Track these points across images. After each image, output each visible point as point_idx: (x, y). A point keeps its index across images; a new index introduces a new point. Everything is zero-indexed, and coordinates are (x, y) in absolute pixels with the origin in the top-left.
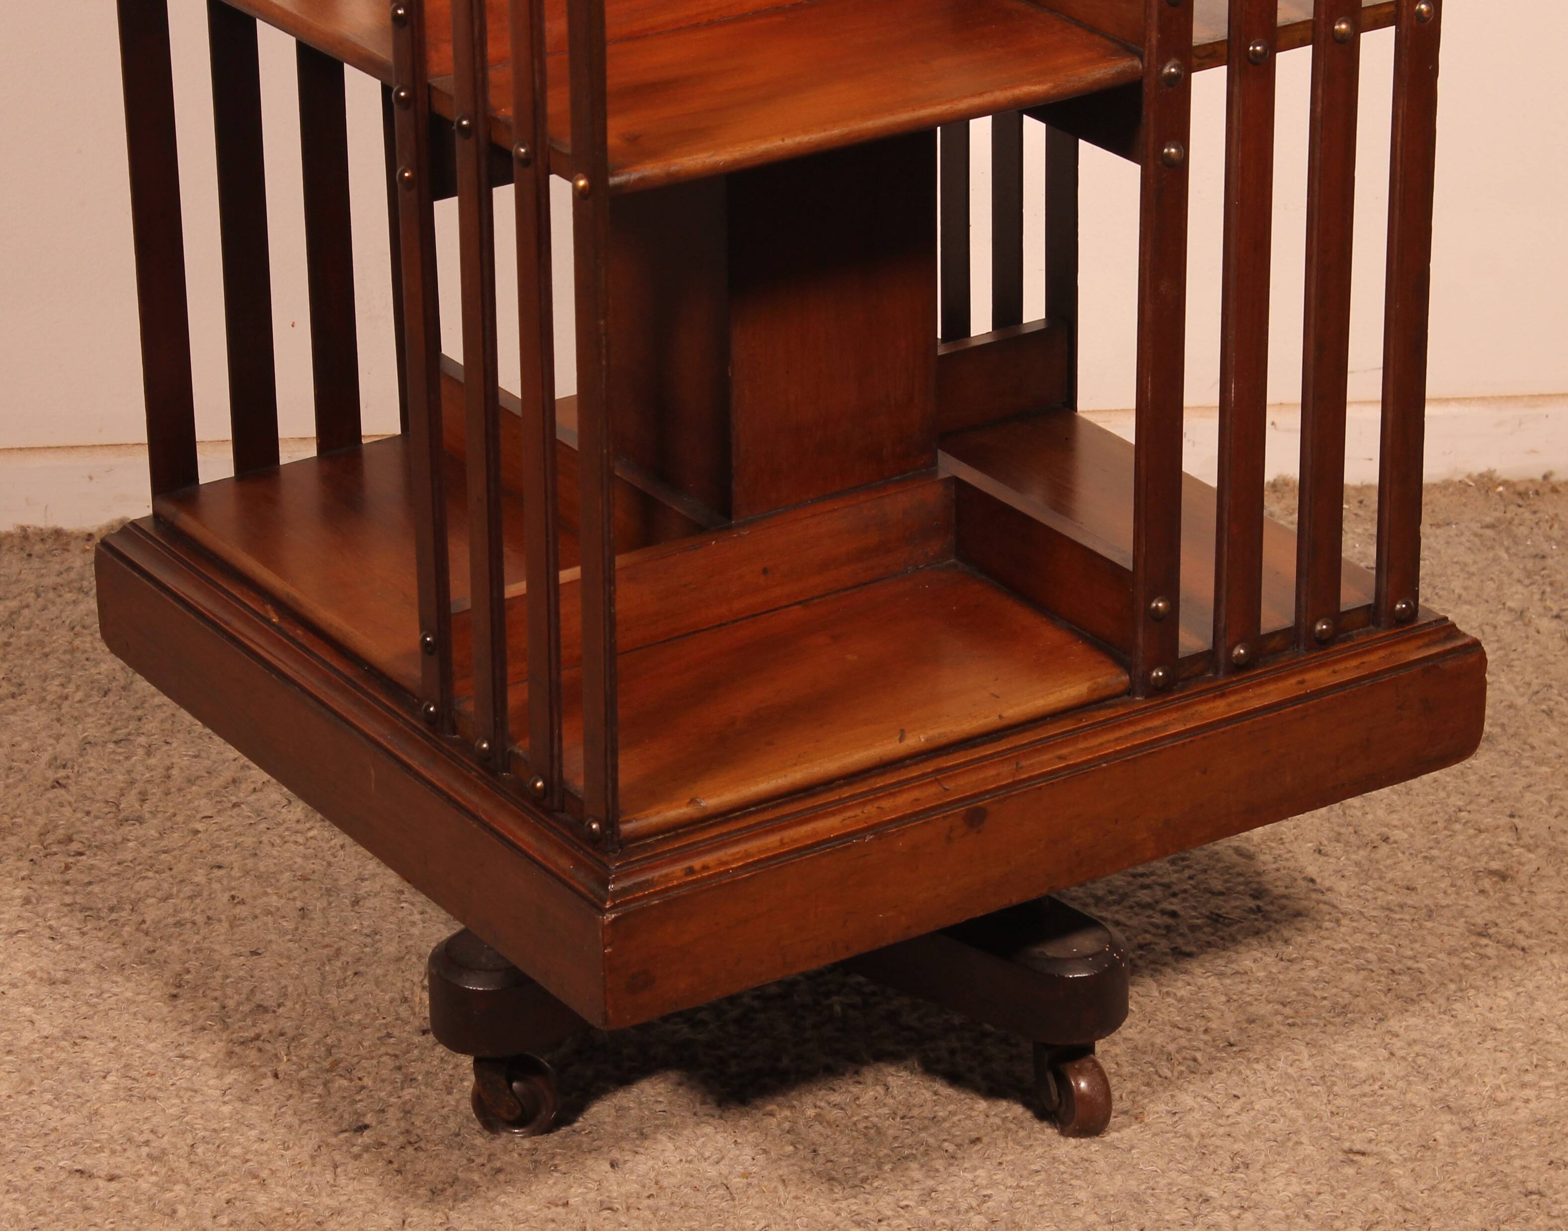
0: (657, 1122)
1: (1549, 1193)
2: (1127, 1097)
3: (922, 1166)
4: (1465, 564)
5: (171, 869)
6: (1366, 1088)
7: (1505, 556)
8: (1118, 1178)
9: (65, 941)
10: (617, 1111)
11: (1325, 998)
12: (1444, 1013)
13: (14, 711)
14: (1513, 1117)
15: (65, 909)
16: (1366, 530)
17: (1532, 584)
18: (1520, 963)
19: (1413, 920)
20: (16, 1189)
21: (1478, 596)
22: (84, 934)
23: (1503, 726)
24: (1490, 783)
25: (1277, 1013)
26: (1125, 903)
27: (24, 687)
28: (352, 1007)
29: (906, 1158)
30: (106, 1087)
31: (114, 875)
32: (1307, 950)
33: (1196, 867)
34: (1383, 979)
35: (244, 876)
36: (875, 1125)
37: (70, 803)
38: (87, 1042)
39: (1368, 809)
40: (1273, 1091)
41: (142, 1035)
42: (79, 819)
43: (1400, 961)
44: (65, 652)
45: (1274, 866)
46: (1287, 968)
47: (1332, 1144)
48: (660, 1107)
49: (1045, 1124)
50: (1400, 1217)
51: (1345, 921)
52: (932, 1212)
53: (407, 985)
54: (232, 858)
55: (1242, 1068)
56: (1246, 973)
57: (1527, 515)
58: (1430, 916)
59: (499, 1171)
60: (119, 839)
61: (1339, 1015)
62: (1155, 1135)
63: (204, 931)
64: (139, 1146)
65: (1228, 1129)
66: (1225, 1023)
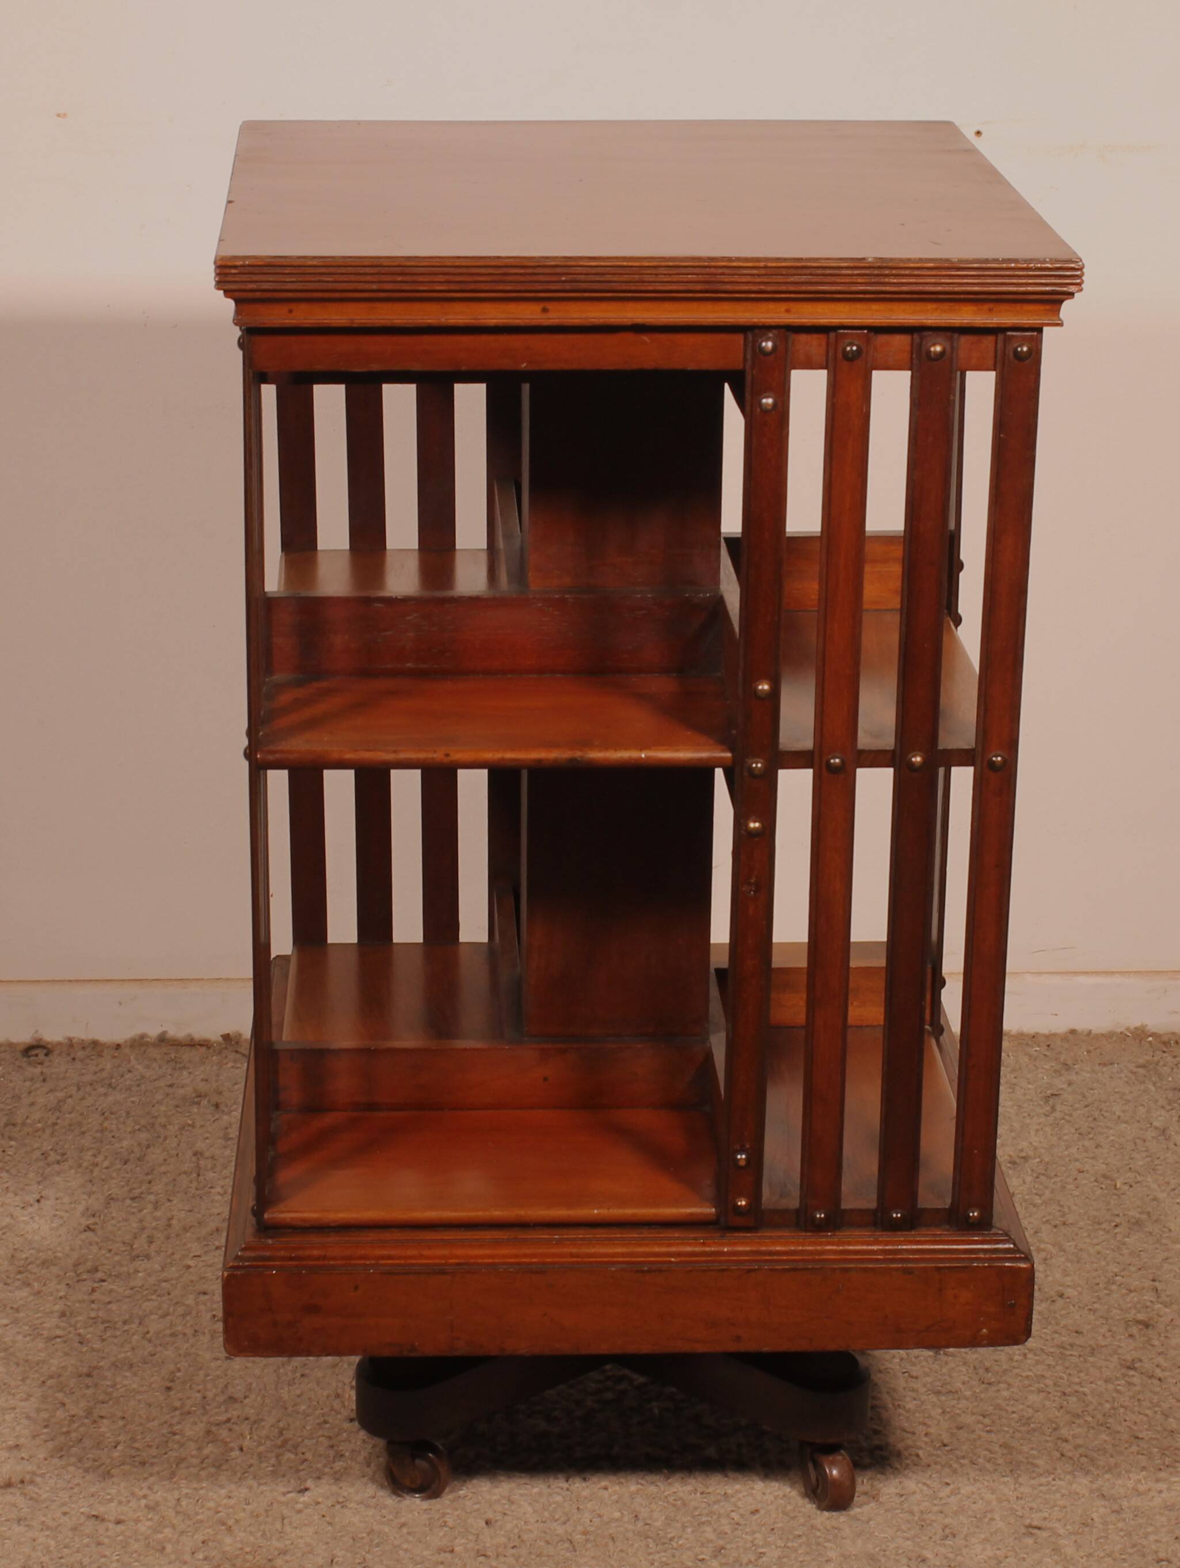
2: (867, 1482)
3: (715, 1530)
4: (1124, 1094)
5: (169, 1294)
7: (1153, 1089)
8: (859, 1542)
9: (90, 1344)
11: (1014, 1412)
12: (1102, 1425)
13: (59, 1173)
14: (1149, 1504)
15: (91, 1321)
16: (1052, 1066)
17: (1172, 1109)
18: (1157, 1389)
19: (1080, 1356)
20: (48, 1528)
25: (979, 1422)
27: (66, 1156)
28: (298, 1400)
29: (704, 1523)
30: (116, 1454)
31: (128, 1297)
32: (1002, 1376)
34: (1057, 1399)
36: (681, 1499)
37: (97, 1243)
38: (104, 1420)
39: (1048, 1273)
40: (975, 1480)
41: (144, 1416)
42: (103, 1255)
43: (1070, 1386)
44: (97, 1131)
46: (987, 1389)
47: (1017, 1521)
51: (1030, 1356)
55: (952, 1463)
56: (956, 1392)
57: (1169, 1059)
58: (1092, 1353)
59: (403, 1525)
60: (131, 1271)
61: (1024, 1425)
62: (886, 1511)
63: (192, 1341)
64: (139, 1499)
65: (940, 1508)
66: (940, 1429)
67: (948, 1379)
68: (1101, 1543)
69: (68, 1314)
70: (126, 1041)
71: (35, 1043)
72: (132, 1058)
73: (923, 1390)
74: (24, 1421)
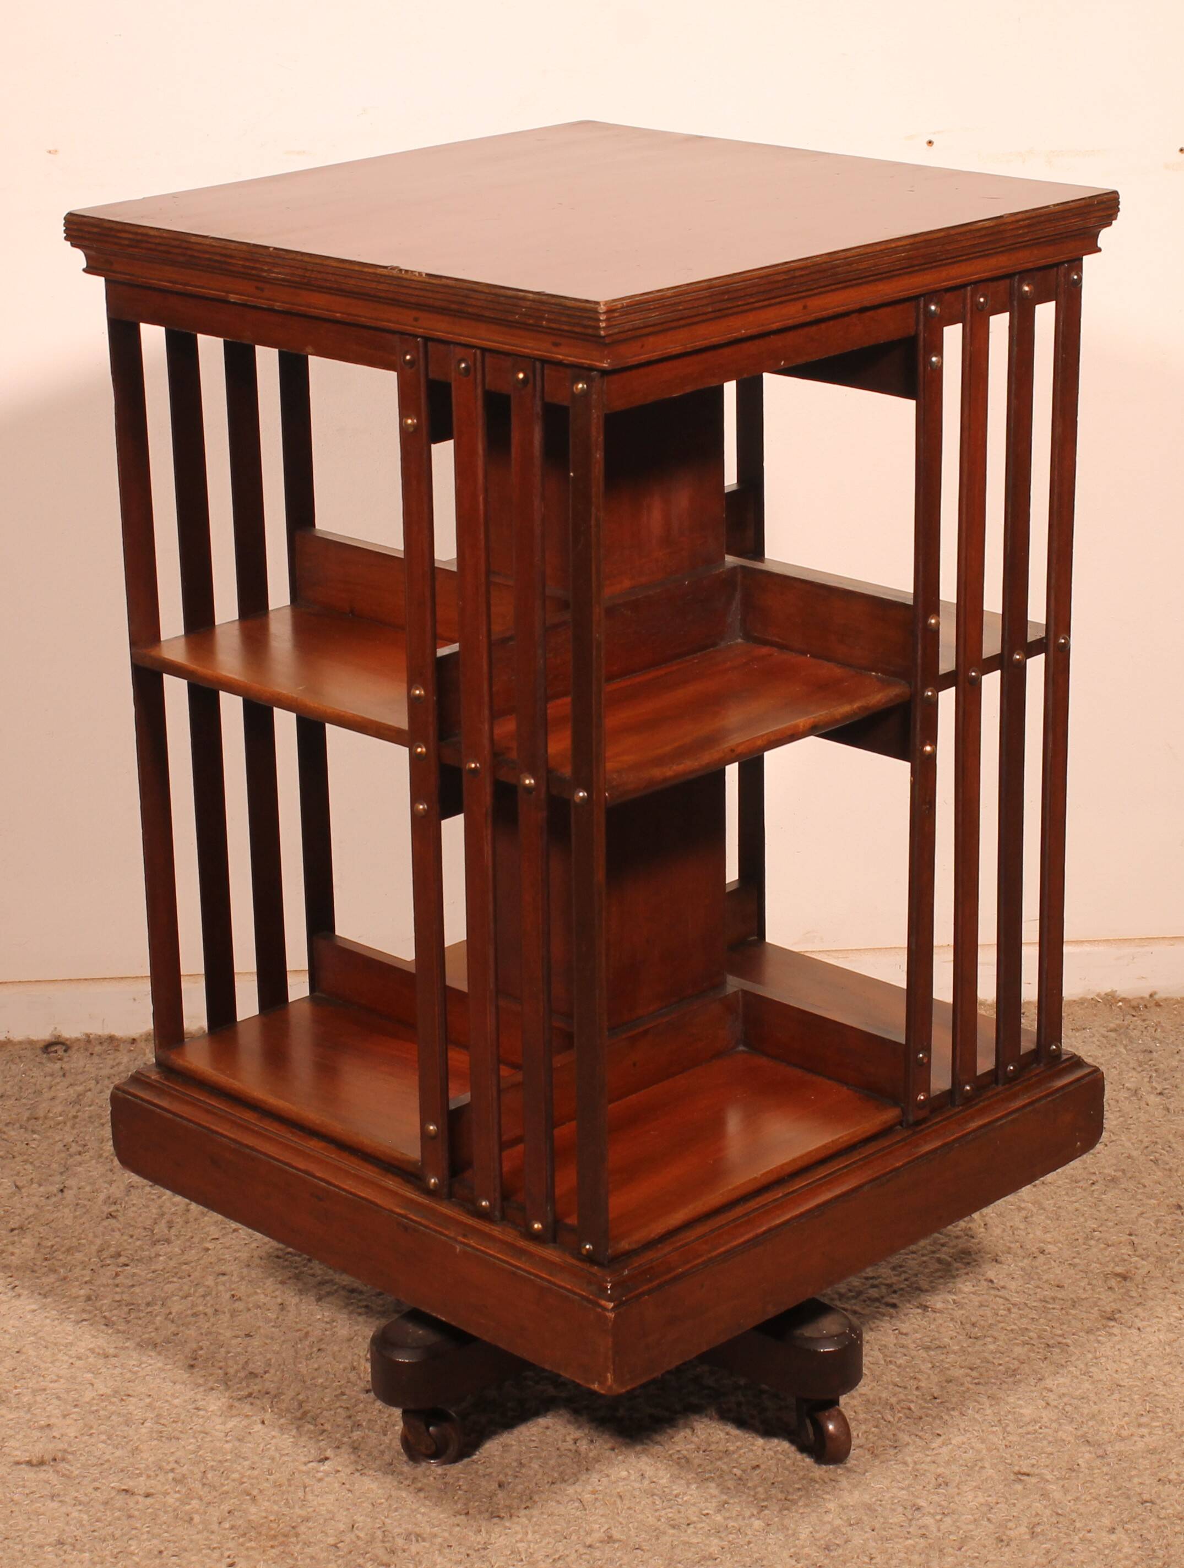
0: (531, 1455)
1: (1158, 1501)
3: (718, 1485)
5: (189, 1276)
6: (1030, 1428)
9: (115, 1326)
10: (503, 1447)
11: (1000, 1365)
12: (1084, 1374)
13: (80, 1164)
14: (1133, 1448)
15: (116, 1304)
17: (1143, 1071)
18: (1137, 1338)
19: (1062, 1309)
20: (81, 1503)
22: (128, 1322)
23: (1123, 1171)
24: (1115, 1212)
25: (967, 1375)
26: (862, 1298)
27: (87, 1147)
28: (316, 1374)
29: (707, 1479)
30: (144, 1430)
31: (150, 1280)
33: (910, 1272)
34: (1040, 1350)
35: (241, 1280)
36: (685, 1457)
37: (119, 1230)
38: (131, 1399)
39: (1029, 1230)
40: (965, 1430)
41: (169, 1393)
42: (125, 1241)
43: (1053, 1338)
46: (974, 1343)
47: (1006, 1468)
48: (533, 1444)
49: (805, 1455)
50: (1054, 1520)
51: (1013, 1310)
52: (726, 1519)
53: (356, 1357)
54: (232, 1268)
55: (943, 1414)
56: (945, 1347)
57: (1139, 1022)
58: (1074, 1306)
60: (153, 1255)
61: (1010, 1377)
62: (882, 1462)
64: (167, 1473)
65: (933, 1458)
66: (931, 1382)
67: (937, 1335)
68: (1087, 1487)
69: (93, 1298)
70: (141, 1036)
71: (53, 1040)
72: (147, 1051)
73: (912, 1346)
74: (56, 1402)
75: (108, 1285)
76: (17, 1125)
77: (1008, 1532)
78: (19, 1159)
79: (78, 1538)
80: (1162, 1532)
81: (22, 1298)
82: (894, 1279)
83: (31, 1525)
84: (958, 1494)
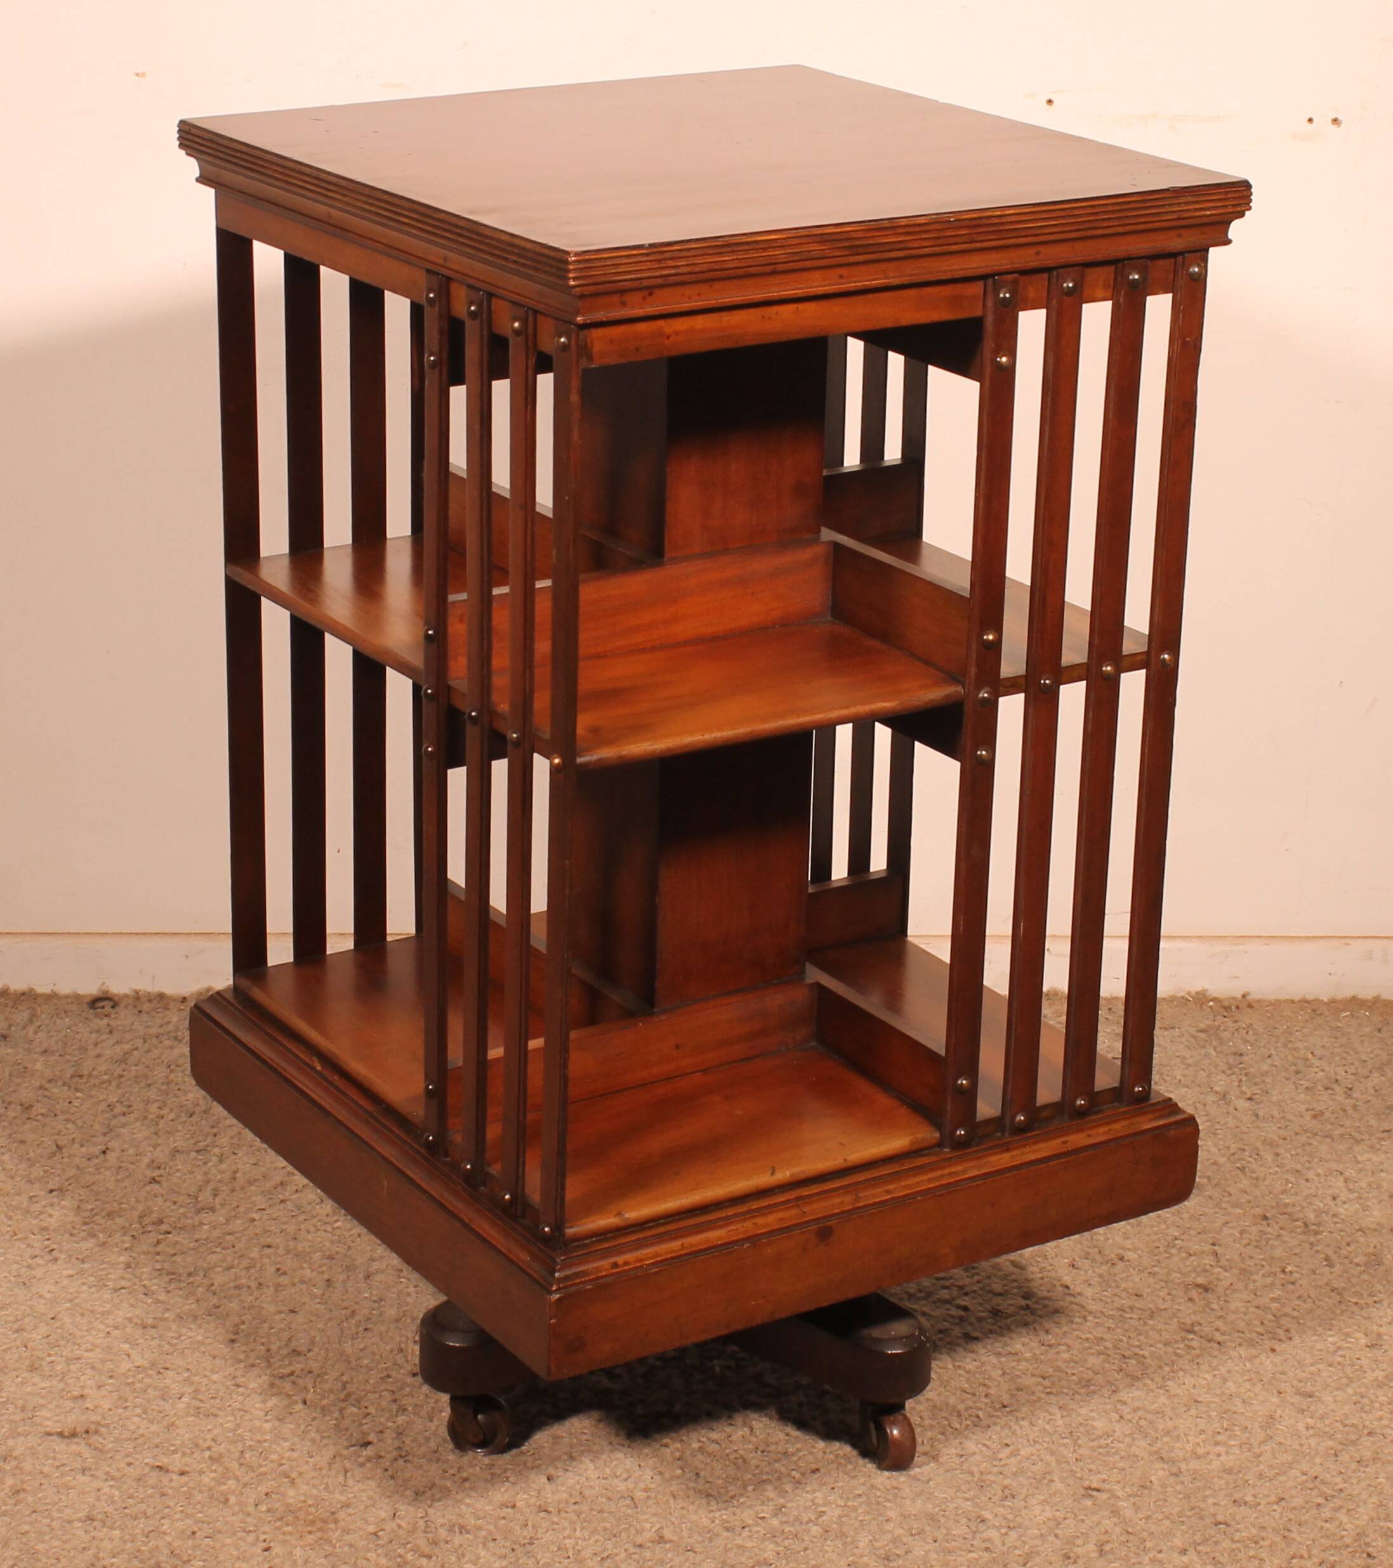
0: (582, 1448)
1: (1232, 1523)
2: (927, 1442)
3: (776, 1488)
4: (1185, 1058)
5: (234, 1247)
6: (1102, 1442)
7: (1214, 1053)
8: (919, 1502)
9: (155, 1296)
10: (553, 1438)
11: (1074, 1374)
12: (1161, 1388)
13: (124, 1126)
14: (1208, 1467)
15: (156, 1273)
17: (1232, 1074)
18: (1216, 1353)
19: (1140, 1319)
20: (113, 1478)
21: (1193, 1082)
23: (1209, 1178)
25: (1038, 1384)
26: (931, 1299)
27: (132, 1108)
28: (362, 1354)
29: (764, 1481)
30: (181, 1406)
31: (193, 1249)
34: (1116, 1361)
35: (287, 1254)
36: (742, 1457)
37: (162, 1195)
38: (169, 1372)
39: (1109, 1235)
40: (1034, 1440)
41: (208, 1368)
42: (169, 1207)
43: (1129, 1349)
44: (163, 1084)
45: (1040, 1275)
46: (1047, 1351)
47: (1076, 1483)
48: (585, 1437)
49: (867, 1460)
50: (1124, 1538)
51: (1090, 1318)
52: (782, 1523)
54: (278, 1240)
55: (1012, 1424)
56: (1016, 1353)
57: (1230, 1024)
58: (1152, 1316)
59: (466, 1480)
60: (197, 1223)
61: (1083, 1387)
62: (947, 1471)
63: (256, 1294)
64: (203, 1450)
65: (1000, 1469)
66: (1001, 1390)
68: (1159, 1506)
69: (133, 1265)
70: (192, 995)
71: (101, 995)
74: (89, 1371)
75: (148, 1253)
76: (60, 1083)
77: (1076, 1549)
78: (60, 1117)
79: (109, 1514)
80: (1236, 1555)
81: (59, 1262)
82: (967, 1281)
83: (60, 1499)
84: (1025, 1507)
